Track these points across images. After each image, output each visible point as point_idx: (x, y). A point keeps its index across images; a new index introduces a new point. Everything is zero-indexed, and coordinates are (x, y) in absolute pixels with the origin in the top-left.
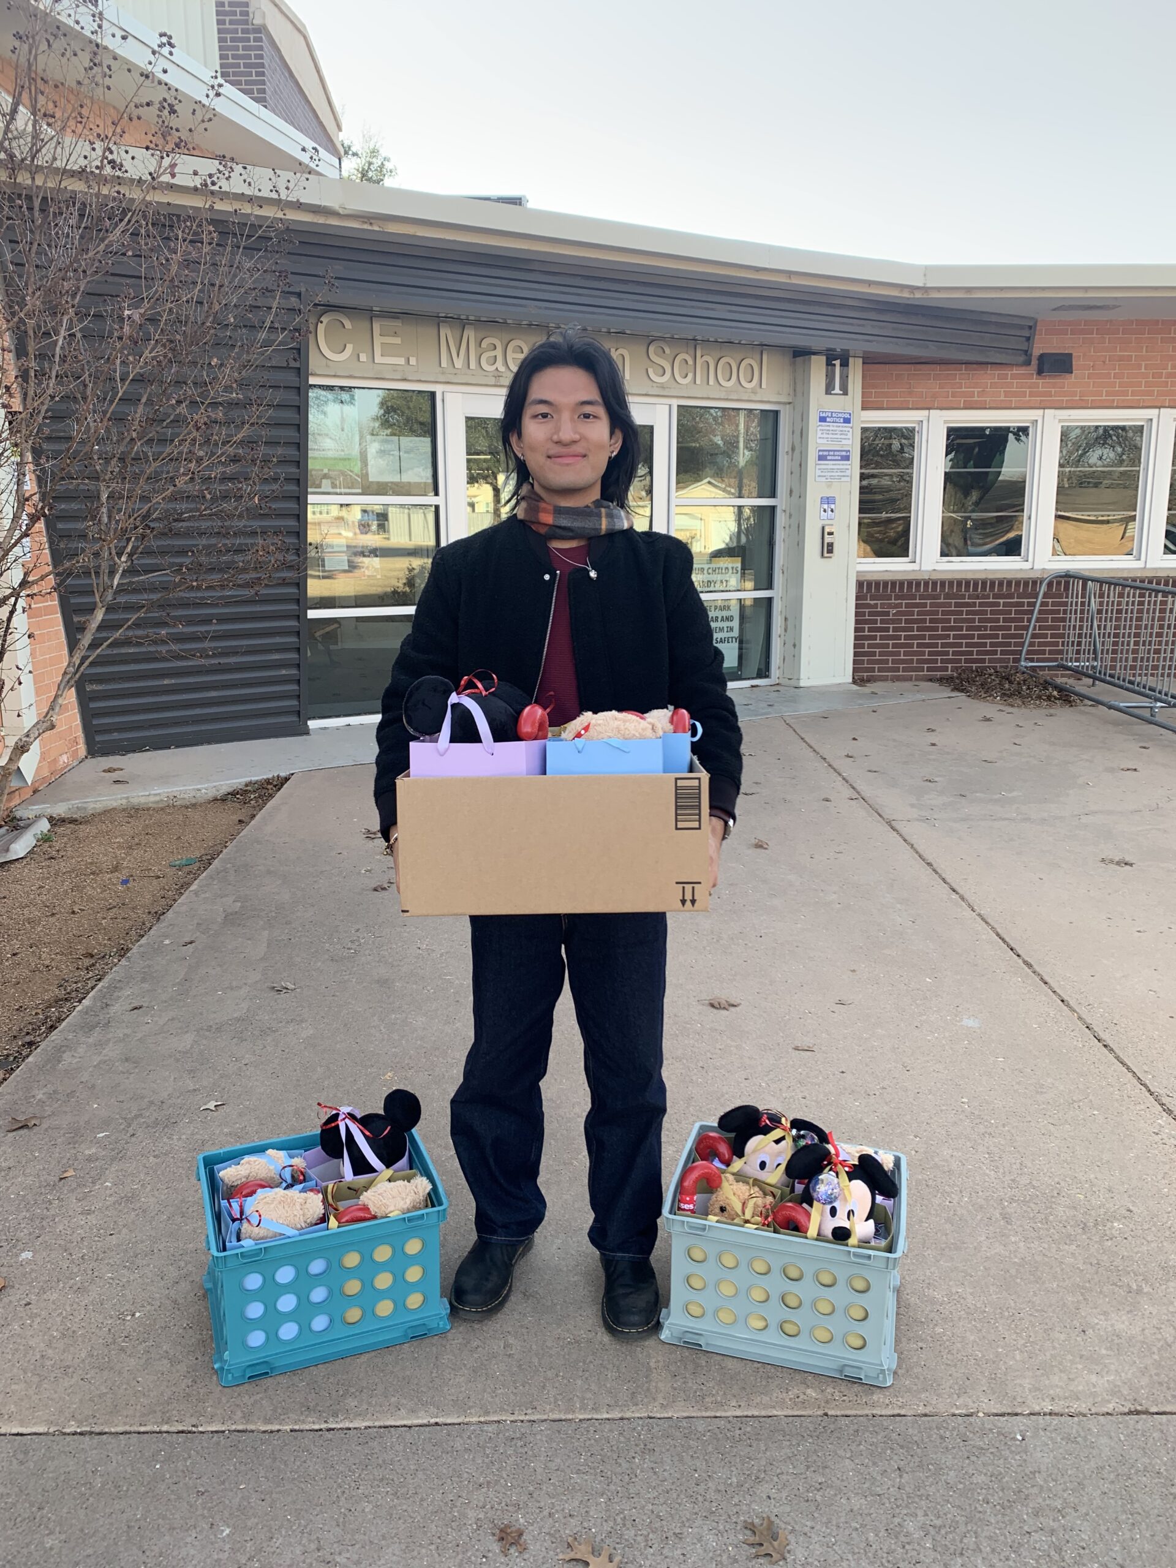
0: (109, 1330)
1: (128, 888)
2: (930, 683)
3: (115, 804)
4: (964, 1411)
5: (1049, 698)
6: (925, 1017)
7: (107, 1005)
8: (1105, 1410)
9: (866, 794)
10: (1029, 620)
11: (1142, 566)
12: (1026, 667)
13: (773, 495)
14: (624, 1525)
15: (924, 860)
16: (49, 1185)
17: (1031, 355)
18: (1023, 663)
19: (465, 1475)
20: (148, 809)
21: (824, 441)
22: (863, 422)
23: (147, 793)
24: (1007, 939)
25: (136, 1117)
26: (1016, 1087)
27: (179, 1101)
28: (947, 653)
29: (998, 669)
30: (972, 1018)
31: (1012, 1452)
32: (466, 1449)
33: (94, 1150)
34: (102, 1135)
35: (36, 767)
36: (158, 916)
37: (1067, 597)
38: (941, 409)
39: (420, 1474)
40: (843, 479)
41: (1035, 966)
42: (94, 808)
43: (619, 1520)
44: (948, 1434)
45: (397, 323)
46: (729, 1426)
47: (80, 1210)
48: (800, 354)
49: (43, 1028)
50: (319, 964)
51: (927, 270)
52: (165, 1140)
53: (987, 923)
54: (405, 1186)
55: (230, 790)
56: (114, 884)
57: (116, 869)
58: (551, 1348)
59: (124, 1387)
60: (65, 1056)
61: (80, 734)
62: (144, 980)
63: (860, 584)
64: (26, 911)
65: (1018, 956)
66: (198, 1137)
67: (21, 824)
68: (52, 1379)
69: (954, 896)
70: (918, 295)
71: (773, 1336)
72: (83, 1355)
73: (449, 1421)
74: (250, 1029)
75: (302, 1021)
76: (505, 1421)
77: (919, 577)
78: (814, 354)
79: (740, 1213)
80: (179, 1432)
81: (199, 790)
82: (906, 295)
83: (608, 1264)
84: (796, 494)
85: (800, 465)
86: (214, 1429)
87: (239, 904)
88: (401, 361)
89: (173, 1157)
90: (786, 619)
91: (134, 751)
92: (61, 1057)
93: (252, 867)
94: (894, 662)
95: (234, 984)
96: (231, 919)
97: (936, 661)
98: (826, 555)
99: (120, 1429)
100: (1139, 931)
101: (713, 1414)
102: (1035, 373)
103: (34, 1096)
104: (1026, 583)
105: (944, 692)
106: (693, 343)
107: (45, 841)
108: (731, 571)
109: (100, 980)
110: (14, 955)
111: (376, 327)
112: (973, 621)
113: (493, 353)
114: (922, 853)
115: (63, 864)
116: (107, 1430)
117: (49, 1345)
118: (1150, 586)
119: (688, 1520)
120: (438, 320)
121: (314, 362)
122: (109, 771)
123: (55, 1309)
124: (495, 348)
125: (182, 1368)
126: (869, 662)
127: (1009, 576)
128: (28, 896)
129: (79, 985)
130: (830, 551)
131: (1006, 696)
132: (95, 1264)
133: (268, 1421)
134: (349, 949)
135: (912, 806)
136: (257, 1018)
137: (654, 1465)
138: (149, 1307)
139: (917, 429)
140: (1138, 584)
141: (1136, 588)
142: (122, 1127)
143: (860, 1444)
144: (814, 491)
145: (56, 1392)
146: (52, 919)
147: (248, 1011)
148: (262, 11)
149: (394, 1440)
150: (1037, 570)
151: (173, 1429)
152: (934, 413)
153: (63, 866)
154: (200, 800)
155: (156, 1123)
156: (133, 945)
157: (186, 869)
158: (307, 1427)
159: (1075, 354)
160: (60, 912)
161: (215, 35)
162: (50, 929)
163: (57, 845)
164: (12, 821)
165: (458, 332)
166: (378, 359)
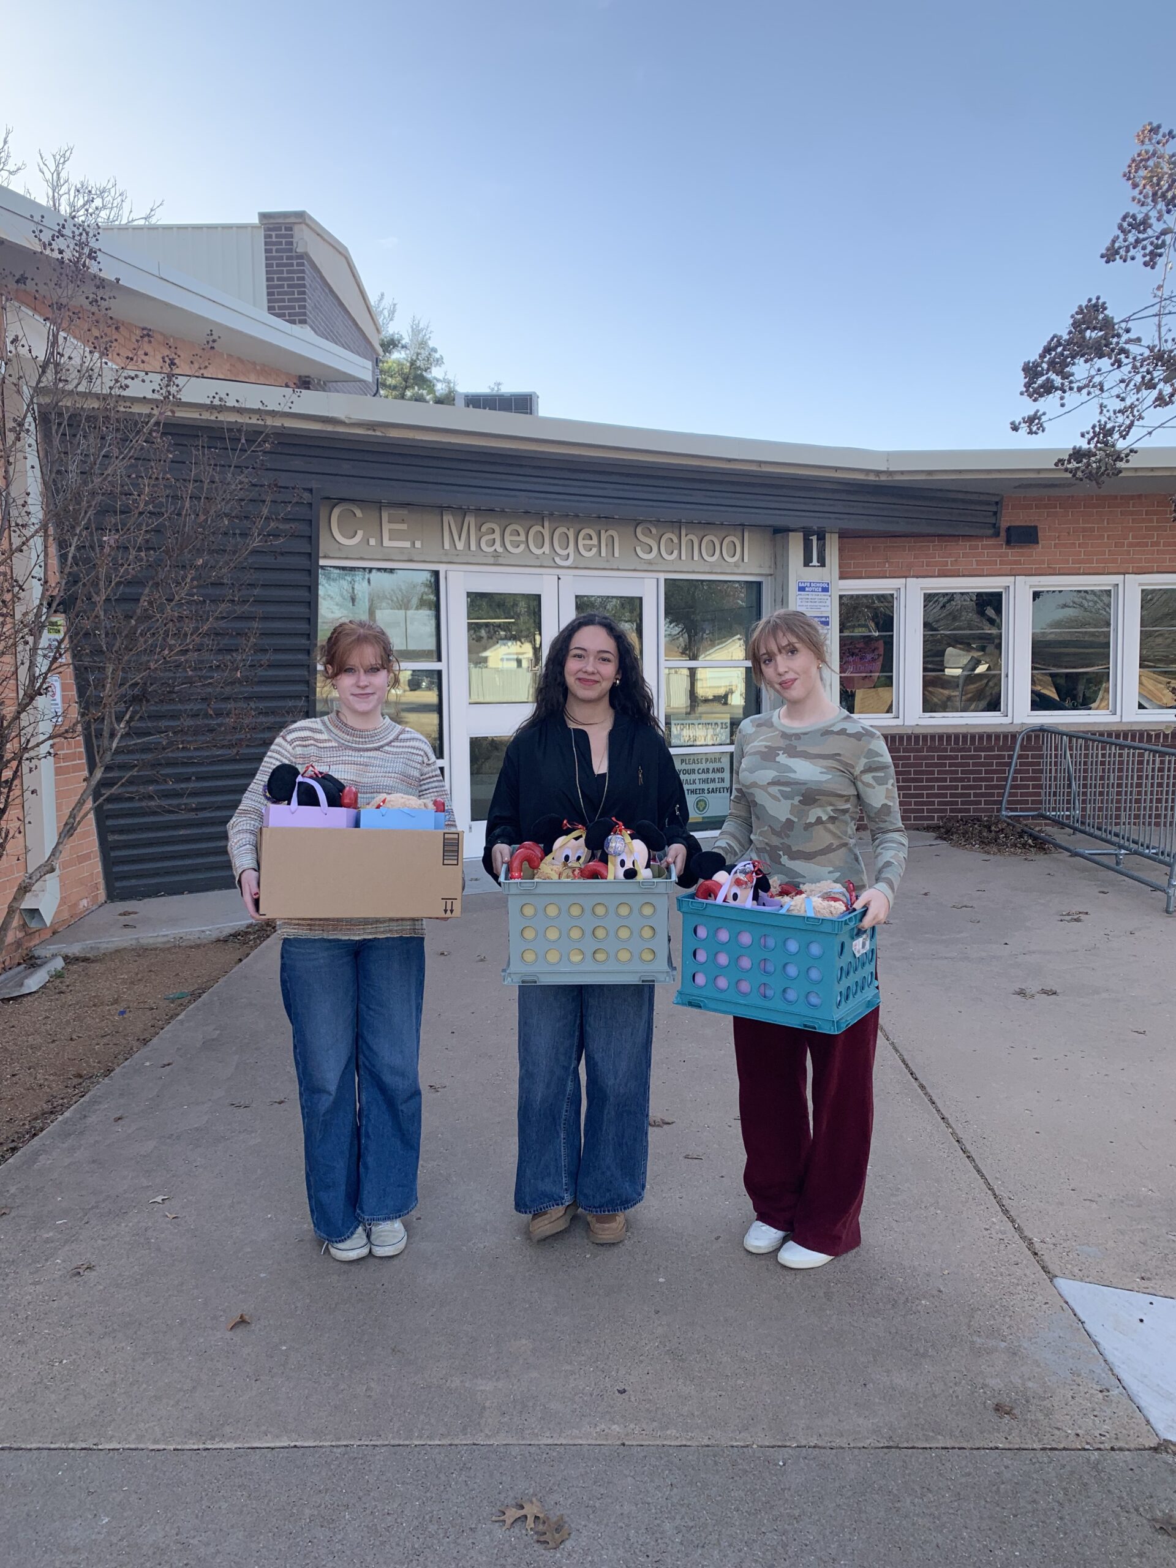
0: (39, 1373)
1: (124, 1018)
2: (916, 832)
3: (125, 944)
4: (742, 1444)
5: (1024, 845)
7: (85, 1116)
8: (862, 1445)
10: (1008, 772)
11: (1119, 720)
12: (1007, 816)
14: (431, 1521)
17: (999, 528)
19: (310, 1484)
20: (156, 949)
22: (841, 590)
23: (155, 935)
24: (910, 1065)
25: (93, 1208)
27: (132, 1195)
28: (933, 803)
29: (980, 817)
31: (770, 1473)
32: (315, 1465)
33: (51, 1234)
34: (60, 1222)
35: (55, 909)
36: (146, 1042)
38: (917, 577)
39: (272, 1483)
41: (929, 1090)
42: (107, 948)
43: (427, 1517)
44: (722, 1460)
45: (403, 512)
46: (538, 1451)
47: (31, 1281)
48: (779, 532)
49: (27, 1136)
51: (889, 455)
52: (114, 1226)
55: (233, 932)
56: (111, 1015)
57: (116, 1002)
59: (43, 1415)
60: (41, 1157)
61: (101, 880)
62: (121, 1095)
64: (30, 1039)
65: (916, 1079)
66: (143, 1224)
67: (38, 962)
70: (883, 478)
72: (14, 1392)
73: (306, 1444)
74: (205, 1137)
75: (252, 1132)
76: (353, 1445)
77: (903, 731)
78: (793, 531)
80: (83, 1449)
81: (203, 932)
82: (872, 477)
86: (111, 1447)
87: (218, 1032)
88: (407, 544)
91: (150, 896)
92: (38, 1158)
93: (236, 999)
95: (200, 1099)
96: (209, 1045)
97: (922, 811)
99: (34, 1446)
100: (1036, 1059)
101: (529, 1442)
102: (1004, 543)
104: (1006, 737)
106: (676, 525)
107: (59, 977)
108: (720, 726)
109: (83, 1096)
110: (13, 1075)
111: (385, 516)
112: (956, 772)
113: (492, 537)
115: (70, 997)
116: (23, 1446)
118: (1109, 740)
119: (484, 1518)
120: (442, 509)
121: (324, 545)
122: (124, 914)
124: (494, 531)
127: (988, 731)
128: (35, 1026)
129: (65, 1100)
131: (984, 843)
132: (36, 1323)
133: (156, 1442)
136: (214, 1128)
137: (467, 1479)
138: (74, 1357)
139: (895, 596)
140: (1097, 737)
141: (1094, 741)
142: (79, 1216)
143: (645, 1466)
146: (52, 1046)
147: (207, 1122)
148: (304, 242)
149: (257, 1457)
150: (1017, 725)
151: (78, 1446)
152: (911, 581)
153: (70, 998)
154: (205, 941)
155: (110, 1212)
156: (118, 1066)
157: (180, 1001)
158: (187, 1447)
159: (1040, 526)
160: (60, 1039)
161: (264, 262)
162: (48, 1054)
163: (68, 981)
164: (30, 959)
165: (459, 519)
166: (387, 543)
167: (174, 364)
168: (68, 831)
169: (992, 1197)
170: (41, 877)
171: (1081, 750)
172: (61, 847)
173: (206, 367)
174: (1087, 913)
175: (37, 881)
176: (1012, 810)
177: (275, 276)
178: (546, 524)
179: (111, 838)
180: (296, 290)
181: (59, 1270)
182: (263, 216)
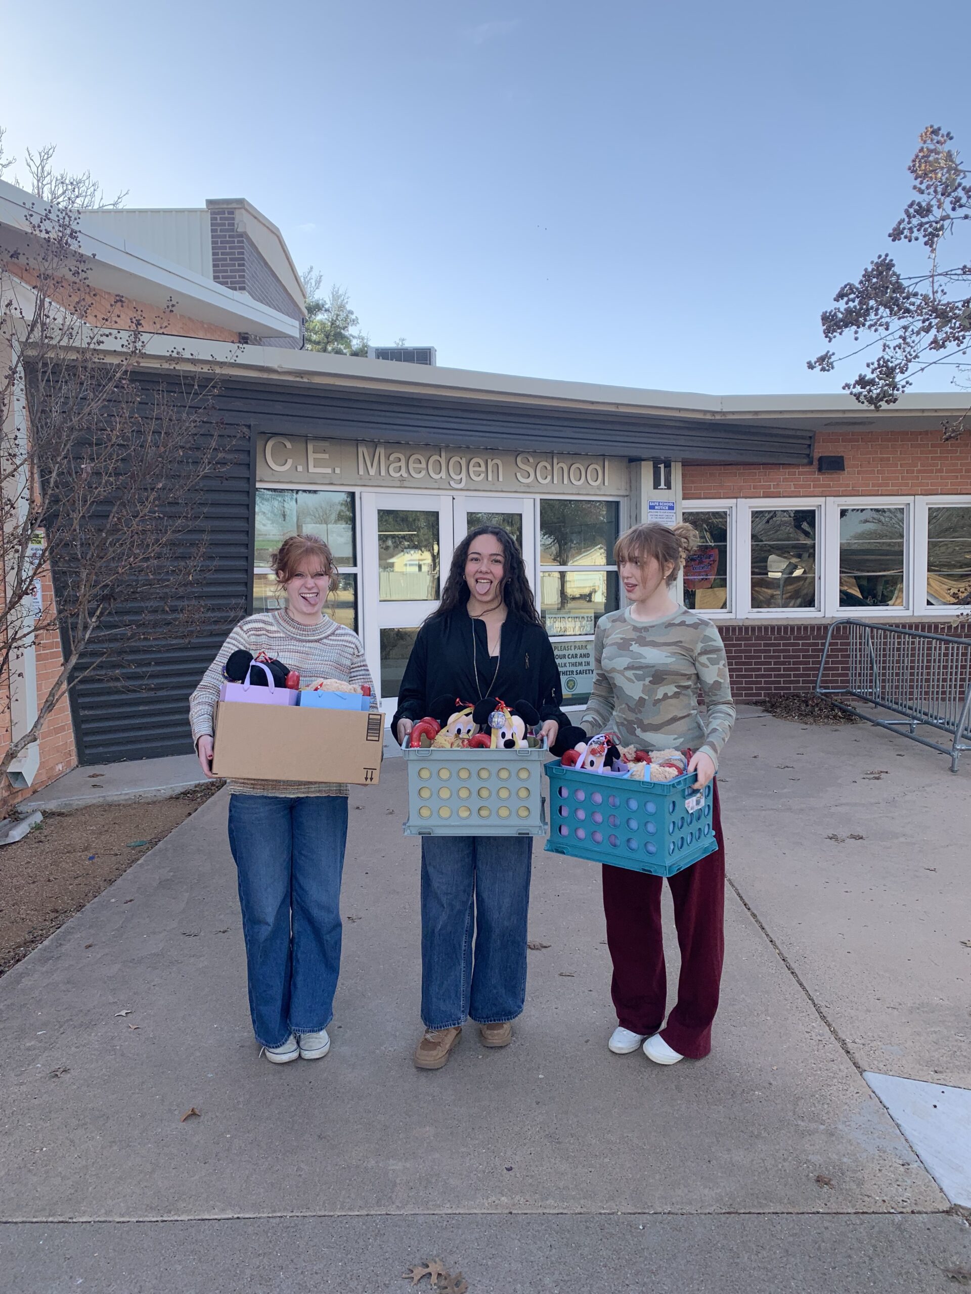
0: (23, 1159)
1: (93, 863)
3: (94, 801)
4: (608, 1211)
5: (835, 717)
7: (61, 944)
8: (707, 1211)
10: (822, 657)
11: (911, 614)
12: (821, 693)
17: (813, 457)
18: (818, 690)
19: (250, 1249)
20: (119, 805)
22: (684, 508)
23: (119, 793)
24: (744, 898)
25: (67, 1021)
27: (101, 1010)
28: (760, 682)
29: (799, 694)
31: (632, 1236)
32: (254, 1233)
33: (33, 1043)
34: (40, 1033)
35: (35, 772)
36: (111, 882)
37: (850, 639)
38: (746, 498)
39: (219, 1249)
41: (759, 918)
42: (78, 805)
43: (348, 1276)
44: (592, 1225)
45: (326, 444)
46: (441, 1220)
47: (16, 1082)
48: (634, 461)
49: (12, 962)
51: (723, 399)
52: (86, 1036)
55: (183, 790)
56: (82, 860)
57: (86, 849)
59: (27, 1194)
60: (24, 979)
61: (73, 748)
62: (91, 927)
64: (14, 880)
66: (110, 1034)
67: (21, 816)
70: (718, 417)
72: (2, 1174)
73: (247, 1216)
74: (162, 961)
75: (201, 956)
76: (286, 1216)
77: (735, 624)
78: (644, 460)
80: (60, 1222)
81: (159, 790)
82: (709, 417)
86: (84, 1220)
87: (172, 874)
88: (329, 471)
91: (114, 761)
92: (20, 980)
93: (187, 847)
95: (157, 930)
96: (164, 884)
97: (752, 689)
99: (19, 1220)
100: (847, 892)
101: (432, 1212)
102: (817, 470)
104: (819, 628)
106: (550, 455)
107: (39, 829)
108: (586, 619)
109: (59, 928)
111: (310, 447)
112: (779, 657)
113: (398, 464)
116: (10, 1220)
118: (903, 630)
119: (396, 1276)
120: (357, 442)
121: (260, 471)
122: (93, 776)
124: (400, 460)
127: (805, 623)
128: (18, 869)
129: (44, 932)
131: (802, 715)
132: (20, 1117)
133: (122, 1216)
136: (169, 953)
137: (381, 1243)
138: (53, 1145)
139: (728, 513)
140: (894, 628)
141: (891, 631)
142: (56, 1027)
143: (529, 1230)
146: (32, 886)
147: (163, 949)
148: (244, 223)
149: (206, 1227)
150: (828, 618)
151: (56, 1220)
152: (741, 501)
153: (47, 846)
154: (160, 798)
155: (82, 1025)
156: (89, 902)
157: (138, 849)
158: (148, 1219)
159: (845, 456)
160: (40, 880)
161: (210, 240)
162: (30, 893)
163: (46, 832)
164: (14, 814)
165: (372, 450)
166: (312, 469)
167: (140, 324)
168: (48, 707)
169: (812, 1006)
170: (25, 745)
171: (880, 639)
172: (42, 721)
173: (166, 327)
174: (887, 772)
175: (22, 748)
176: (826, 688)
177: (220, 251)
178: (443, 454)
179: (82, 713)
180: (236, 263)
181: (40, 1073)
182: (210, 202)
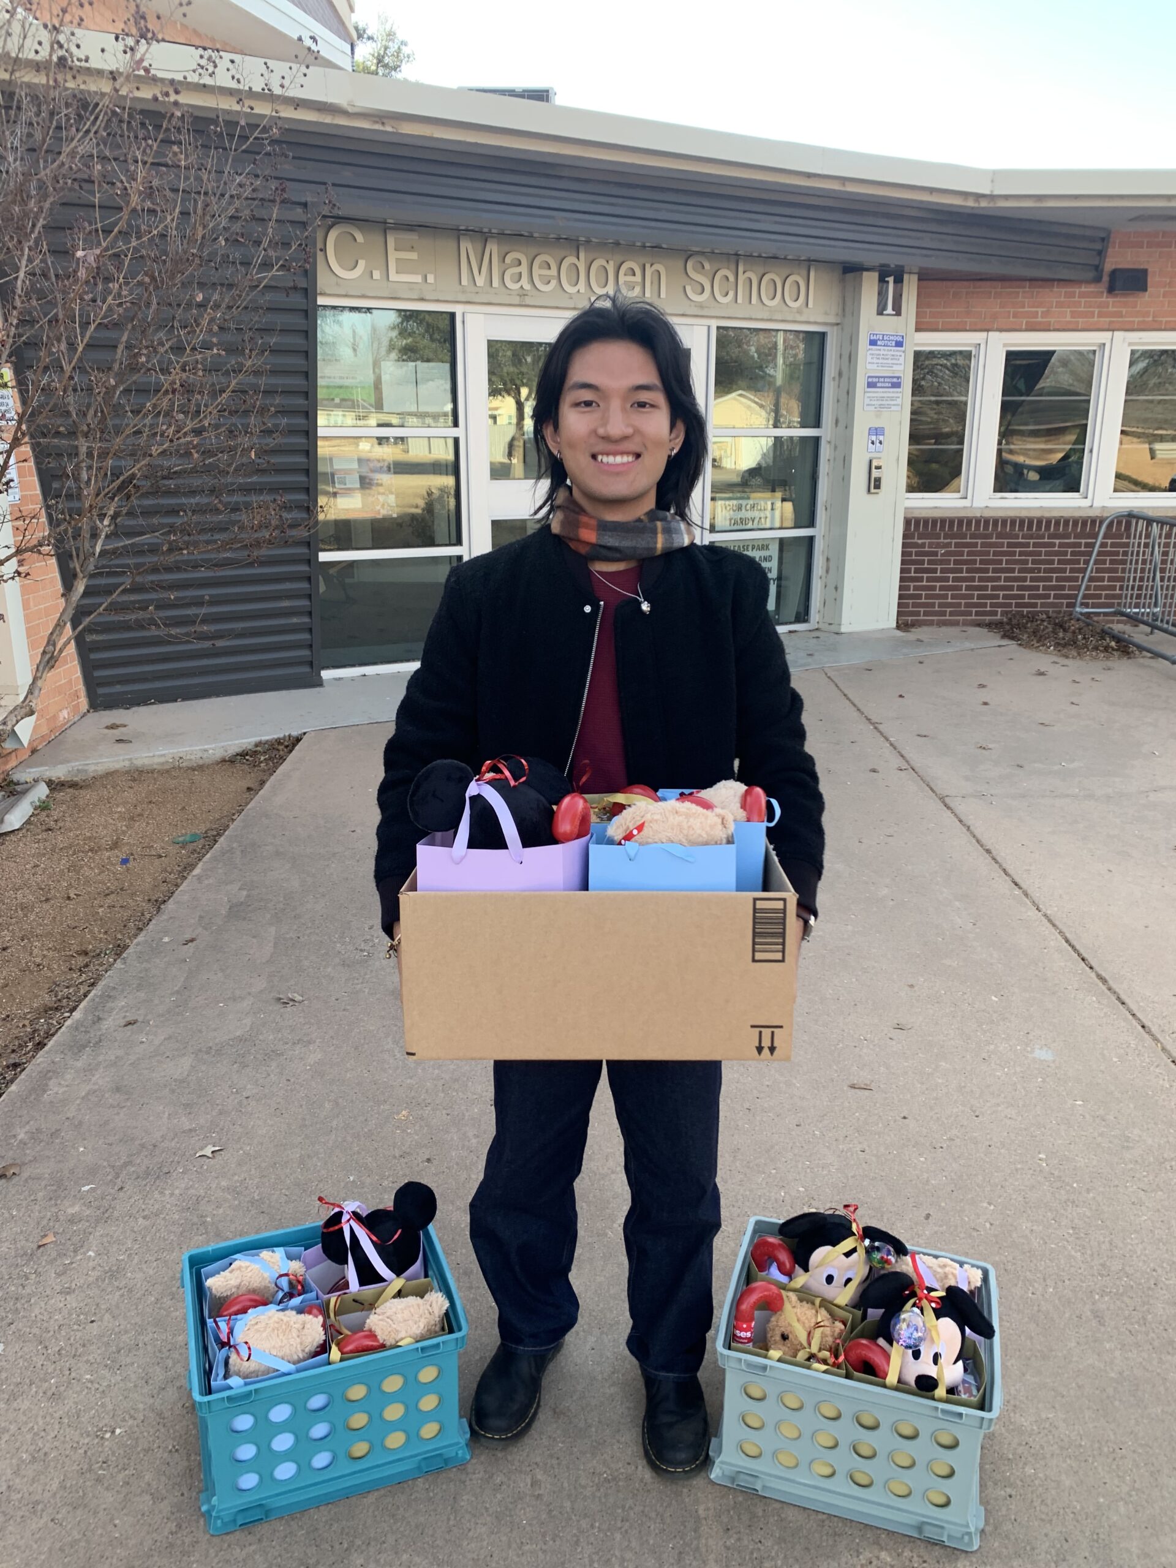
0: (85, 1452)
1: (128, 869)
2: (978, 629)
3: (117, 766)
5: (1106, 649)
6: (992, 1047)
7: (99, 1019)
9: (916, 766)
10: (1087, 562)
12: (1081, 614)
13: (817, 424)
15: (982, 846)
16: (25, 1254)
17: (1102, 270)
18: (1078, 609)
20: (153, 771)
21: (875, 367)
22: (917, 345)
23: (151, 754)
24: (1078, 947)
25: (126, 1164)
26: (1099, 1139)
27: (173, 1144)
28: (997, 596)
29: (1051, 614)
30: (1045, 1049)
33: (77, 1208)
34: (86, 1188)
35: (34, 731)
36: (159, 904)
37: (1128, 537)
38: (1001, 330)
40: (893, 408)
41: (1111, 982)
42: (96, 771)
45: (414, 237)
47: (58, 1288)
48: (850, 270)
49: (30, 1045)
50: (329, 970)
51: (995, 176)
52: (156, 1195)
53: (1054, 925)
54: (418, 1305)
55: (239, 750)
56: (113, 864)
57: (115, 845)
58: (584, 1487)
59: (99, 1531)
60: (51, 1083)
61: (81, 687)
62: (139, 987)
63: (907, 522)
64: (19, 895)
65: (1091, 968)
66: (192, 1191)
67: (19, 788)
68: (19, 1520)
69: (1017, 892)
70: (983, 204)
71: (841, 1484)
72: (55, 1485)
74: (252, 1051)
75: (309, 1043)
77: (970, 514)
78: (868, 270)
79: (805, 1344)
81: (206, 750)
82: (970, 203)
83: (650, 1382)
84: (841, 424)
85: (848, 393)
87: (245, 893)
88: (418, 279)
89: (164, 1219)
90: (828, 559)
91: (138, 705)
92: (47, 1085)
93: (259, 847)
94: (940, 605)
95: (238, 993)
96: (237, 911)
97: (985, 605)
98: (872, 490)
102: (1105, 290)
103: (15, 1136)
104: (1084, 522)
105: (992, 640)
106: (735, 258)
107: (43, 809)
108: (769, 507)
109: (93, 985)
110: (4, 949)
111: (391, 242)
112: (1026, 562)
113: (517, 270)
114: (979, 836)
115: (60, 838)
117: (16, 1473)
120: (458, 233)
121: (322, 278)
122: (113, 727)
123: (26, 1423)
124: (520, 263)
125: (165, 1507)
126: (914, 605)
127: (1066, 514)
128: (22, 877)
129: (71, 991)
130: (878, 486)
131: (1060, 644)
132: (72, 1361)
134: (361, 950)
135: (967, 779)
136: (261, 1037)
138: (131, 1422)
139: (974, 353)
142: (109, 1178)
144: (863, 419)
145: (22, 1538)
146: (46, 906)
147: (251, 1028)
150: (1097, 508)
152: (993, 335)
153: (60, 840)
154: (208, 761)
155: (147, 1174)
156: (131, 941)
157: (191, 847)
159: (1150, 270)
160: (55, 898)
162: (43, 918)
163: (55, 814)
164: (8, 785)
165: (479, 246)
166: (393, 276)
168: (47, 663)
172: (39, 684)
176: (1086, 606)
178: (582, 255)
